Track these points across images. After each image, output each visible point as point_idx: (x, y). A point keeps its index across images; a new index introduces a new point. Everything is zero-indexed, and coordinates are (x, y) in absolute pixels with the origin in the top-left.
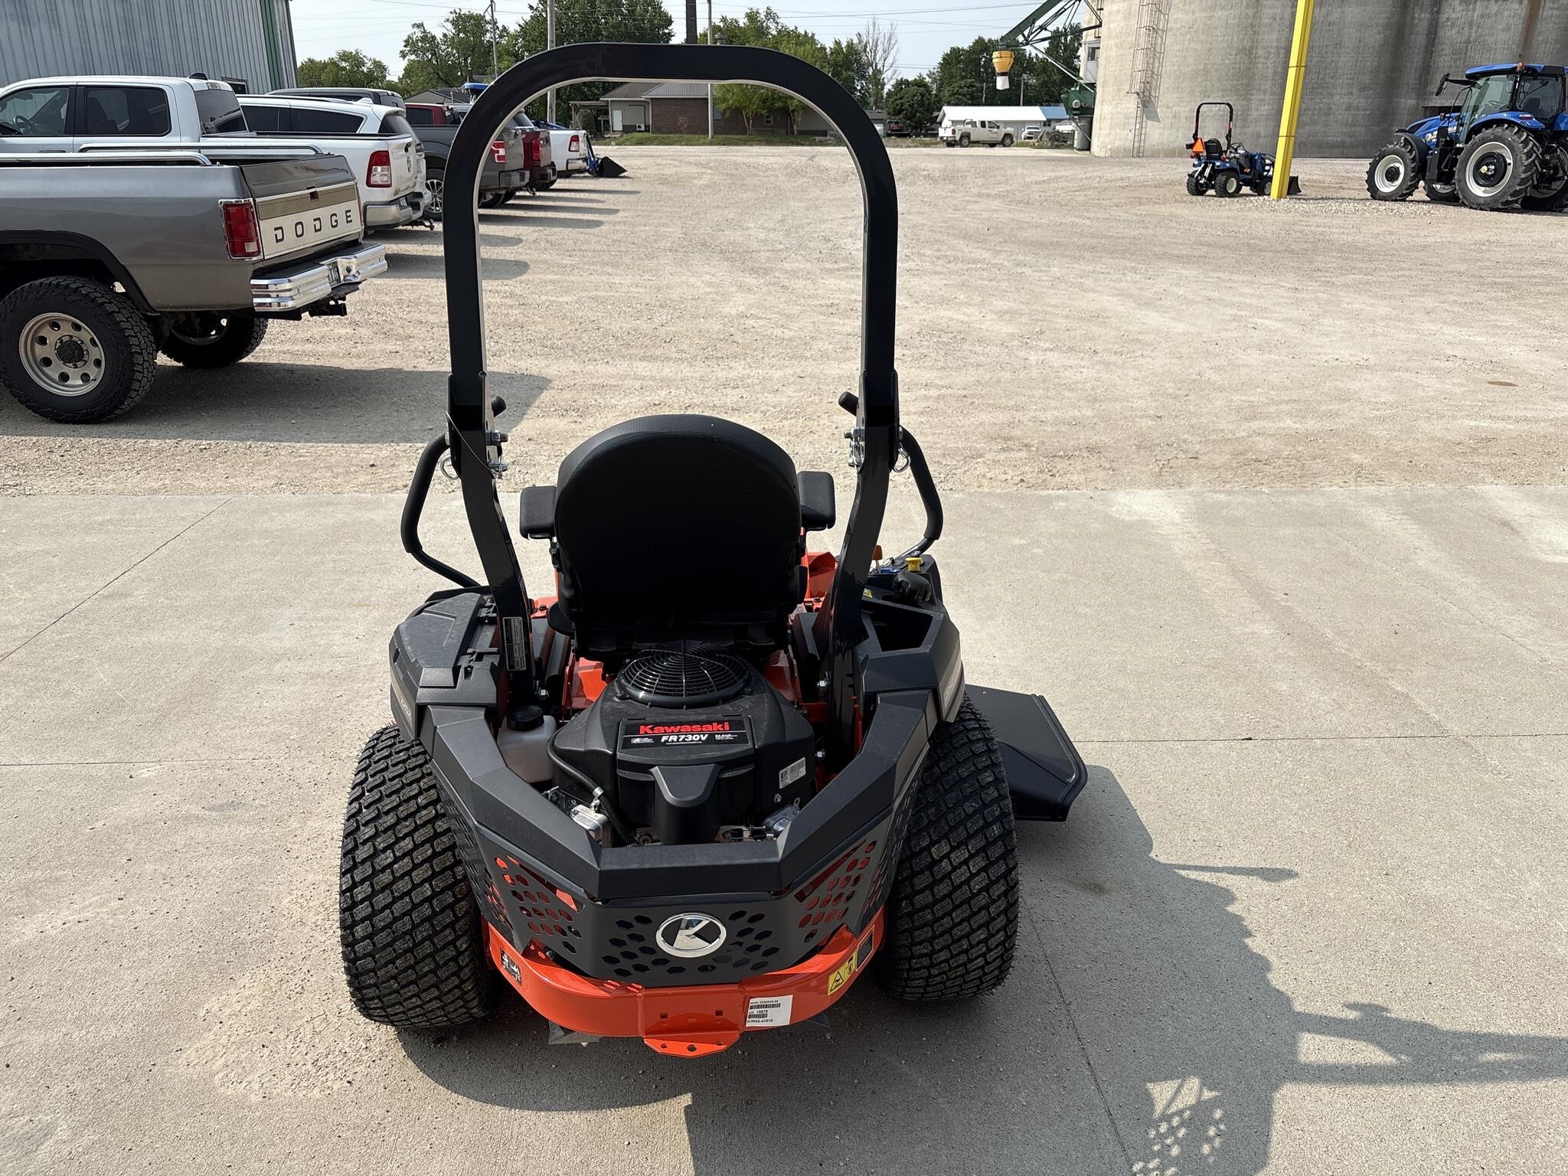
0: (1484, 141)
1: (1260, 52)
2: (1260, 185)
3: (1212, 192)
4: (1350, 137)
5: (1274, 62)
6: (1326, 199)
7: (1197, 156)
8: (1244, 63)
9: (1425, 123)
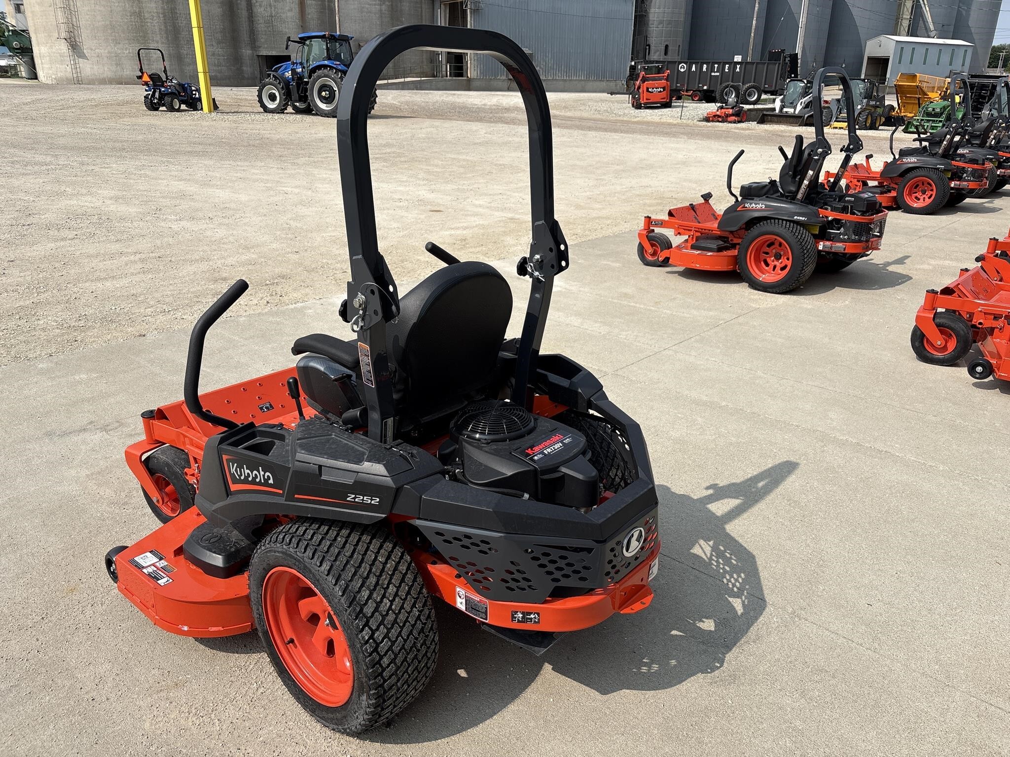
0: (319, 77)
1: (147, 15)
2: (194, 104)
3: (164, 108)
4: (219, 73)
5: (158, 22)
6: (237, 112)
7: (146, 84)
8: (137, 22)
9: (282, 66)
